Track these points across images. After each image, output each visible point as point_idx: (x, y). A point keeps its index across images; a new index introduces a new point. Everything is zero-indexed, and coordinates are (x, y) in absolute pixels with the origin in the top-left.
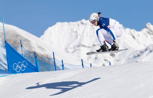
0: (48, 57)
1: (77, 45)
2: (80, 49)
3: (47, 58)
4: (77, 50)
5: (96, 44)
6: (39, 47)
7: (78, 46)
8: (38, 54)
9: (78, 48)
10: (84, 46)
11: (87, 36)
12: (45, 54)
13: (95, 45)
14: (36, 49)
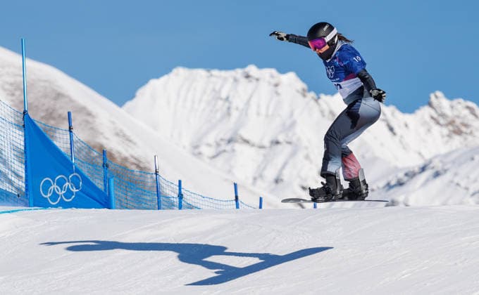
0: (142, 165)
1: (228, 136)
2: (233, 151)
3: (138, 166)
4: (225, 151)
5: (281, 138)
6: (117, 134)
7: (230, 141)
8: (113, 152)
9: (228, 148)
10: (247, 142)
11: (258, 114)
12: (132, 157)
13: (278, 142)
14: (107, 139)
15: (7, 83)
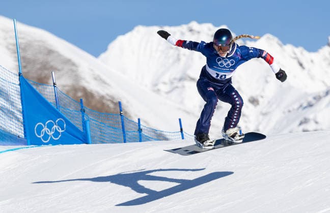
1: (178, 76)
2: (183, 87)
4: (177, 87)
6: (95, 79)
7: (181, 79)
8: (94, 92)
9: (180, 84)
10: (193, 79)
12: (108, 95)
14: (87, 82)
15: (11, 44)
